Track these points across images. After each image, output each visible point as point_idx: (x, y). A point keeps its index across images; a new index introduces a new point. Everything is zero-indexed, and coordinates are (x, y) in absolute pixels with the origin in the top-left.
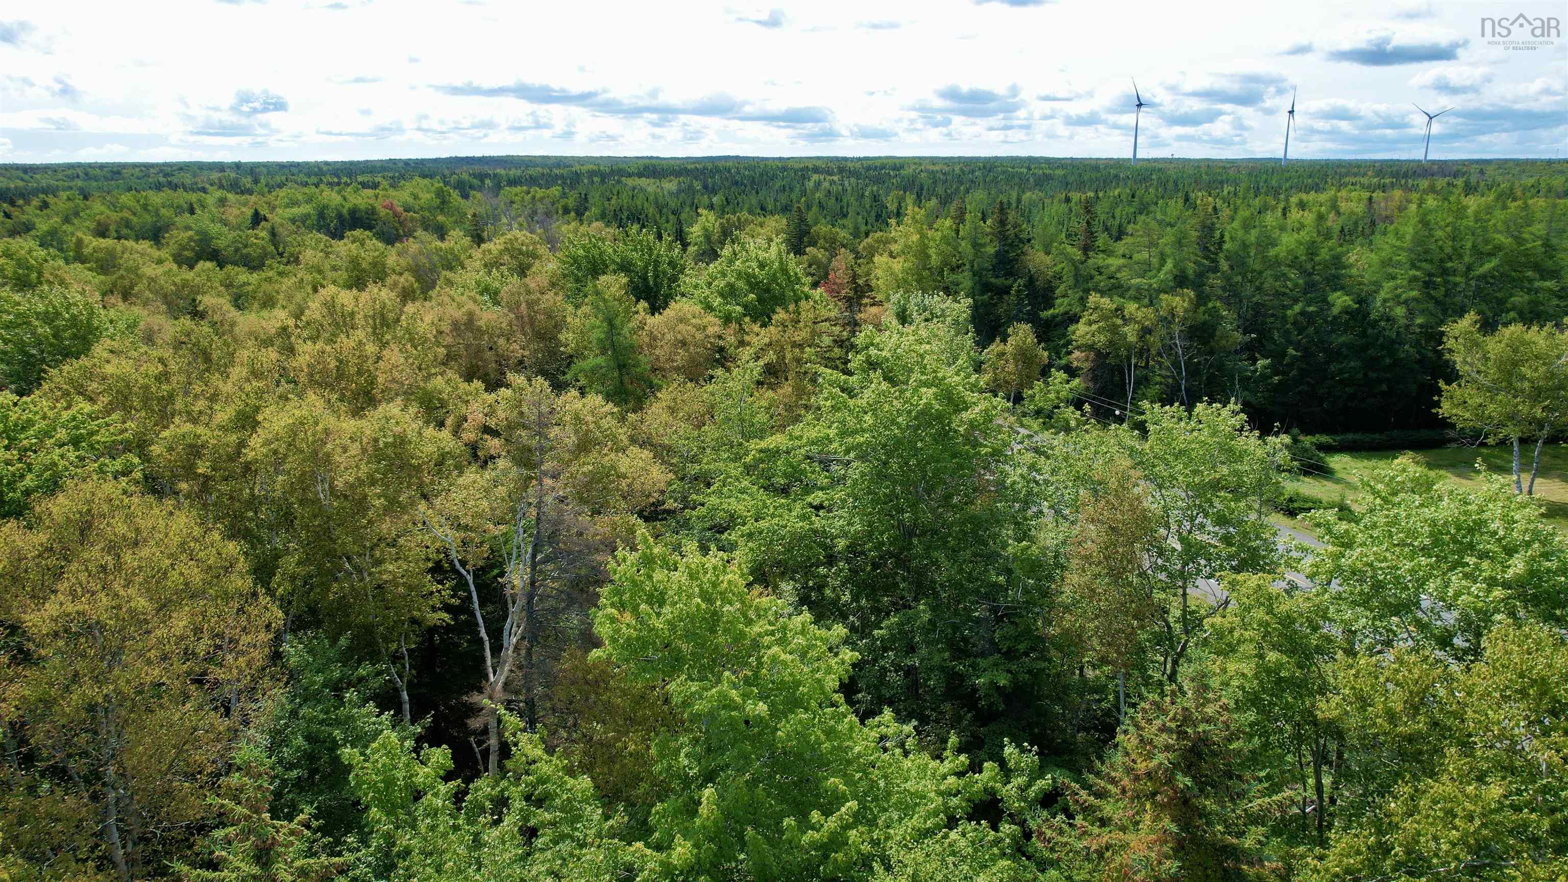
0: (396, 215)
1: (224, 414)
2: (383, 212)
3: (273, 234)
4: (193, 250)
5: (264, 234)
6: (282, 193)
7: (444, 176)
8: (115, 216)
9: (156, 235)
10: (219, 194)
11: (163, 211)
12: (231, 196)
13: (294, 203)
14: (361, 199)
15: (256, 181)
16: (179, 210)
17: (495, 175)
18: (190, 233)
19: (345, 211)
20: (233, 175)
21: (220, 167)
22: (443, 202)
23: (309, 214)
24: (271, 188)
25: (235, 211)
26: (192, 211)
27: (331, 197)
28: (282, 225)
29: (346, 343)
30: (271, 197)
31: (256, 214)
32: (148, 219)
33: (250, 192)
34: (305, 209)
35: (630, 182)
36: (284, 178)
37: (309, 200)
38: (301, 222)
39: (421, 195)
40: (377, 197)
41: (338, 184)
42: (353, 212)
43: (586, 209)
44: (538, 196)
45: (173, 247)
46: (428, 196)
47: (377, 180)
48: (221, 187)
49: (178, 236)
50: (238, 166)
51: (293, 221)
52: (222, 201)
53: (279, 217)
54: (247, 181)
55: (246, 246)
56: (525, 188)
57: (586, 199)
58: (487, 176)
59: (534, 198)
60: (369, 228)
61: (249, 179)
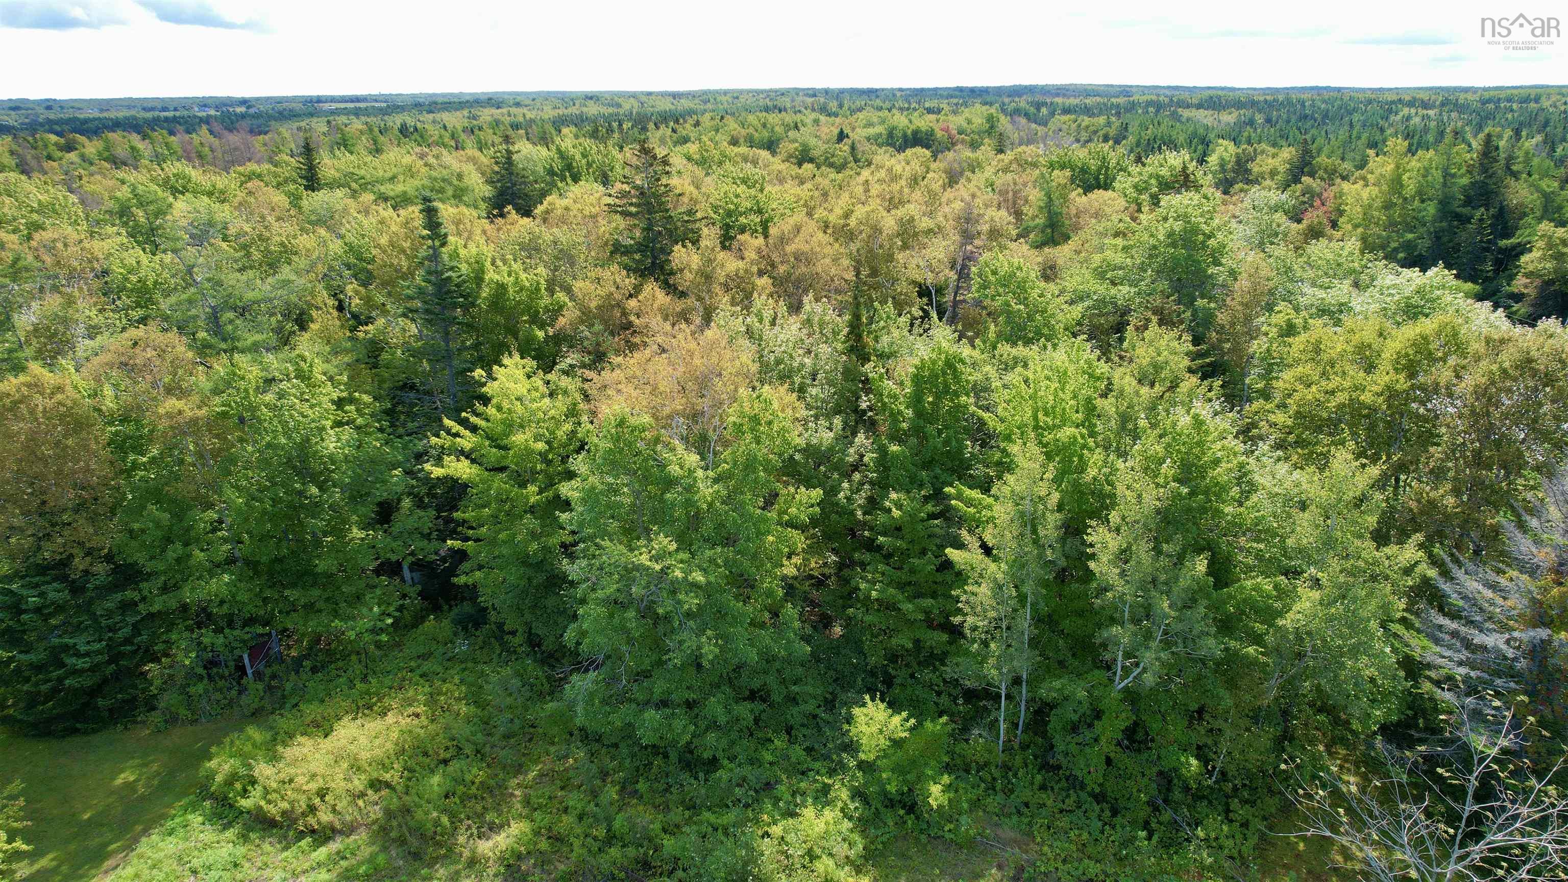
0: (950, 137)
1: (838, 211)
2: (939, 134)
3: (853, 148)
4: (796, 157)
5: (846, 148)
6: (861, 115)
7: (1004, 104)
8: (743, 132)
9: (771, 146)
10: (814, 115)
11: (777, 129)
12: (823, 118)
13: (870, 125)
14: (923, 122)
15: (841, 106)
16: (787, 128)
17: (1052, 103)
18: (797, 145)
19: (909, 132)
20: (822, 100)
21: (813, 93)
22: (992, 127)
23: (881, 134)
24: (853, 112)
25: (826, 130)
26: (796, 127)
27: (900, 120)
28: (859, 141)
29: (896, 187)
30: (852, 119)
31: (842, 132)
32: (766, 134)
33: (836, 115)
34: (879, 129)
35: (1186, 113)
36: (863, 103)
37: (883, 122)
38: (873, 140)
39: (974, 120)
40: (938, 121)
41: (908, 109)
42: (916, 133)
43: (1125, 138)
44: (1084, 124)
45: (784, 155)
46: (980, 121)
47: (941, 106)
48: (813, 110)
49: (787, 147)
50: (827, 92)
51: (868, 139)
52: (816, 122)
53: (858, 134)
54: (833, 105)
55: (833, 156)
56: (1073, 116)
57: (1126, 129)
58: (1044, 104)
59: (1079, 126)
60: (927, 147)
61: (835, 103)
